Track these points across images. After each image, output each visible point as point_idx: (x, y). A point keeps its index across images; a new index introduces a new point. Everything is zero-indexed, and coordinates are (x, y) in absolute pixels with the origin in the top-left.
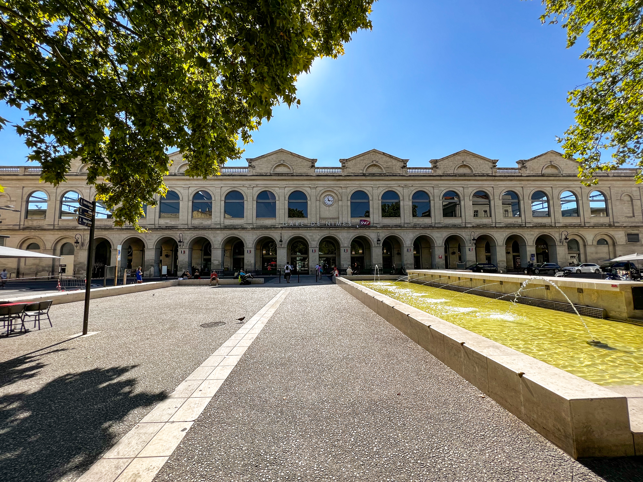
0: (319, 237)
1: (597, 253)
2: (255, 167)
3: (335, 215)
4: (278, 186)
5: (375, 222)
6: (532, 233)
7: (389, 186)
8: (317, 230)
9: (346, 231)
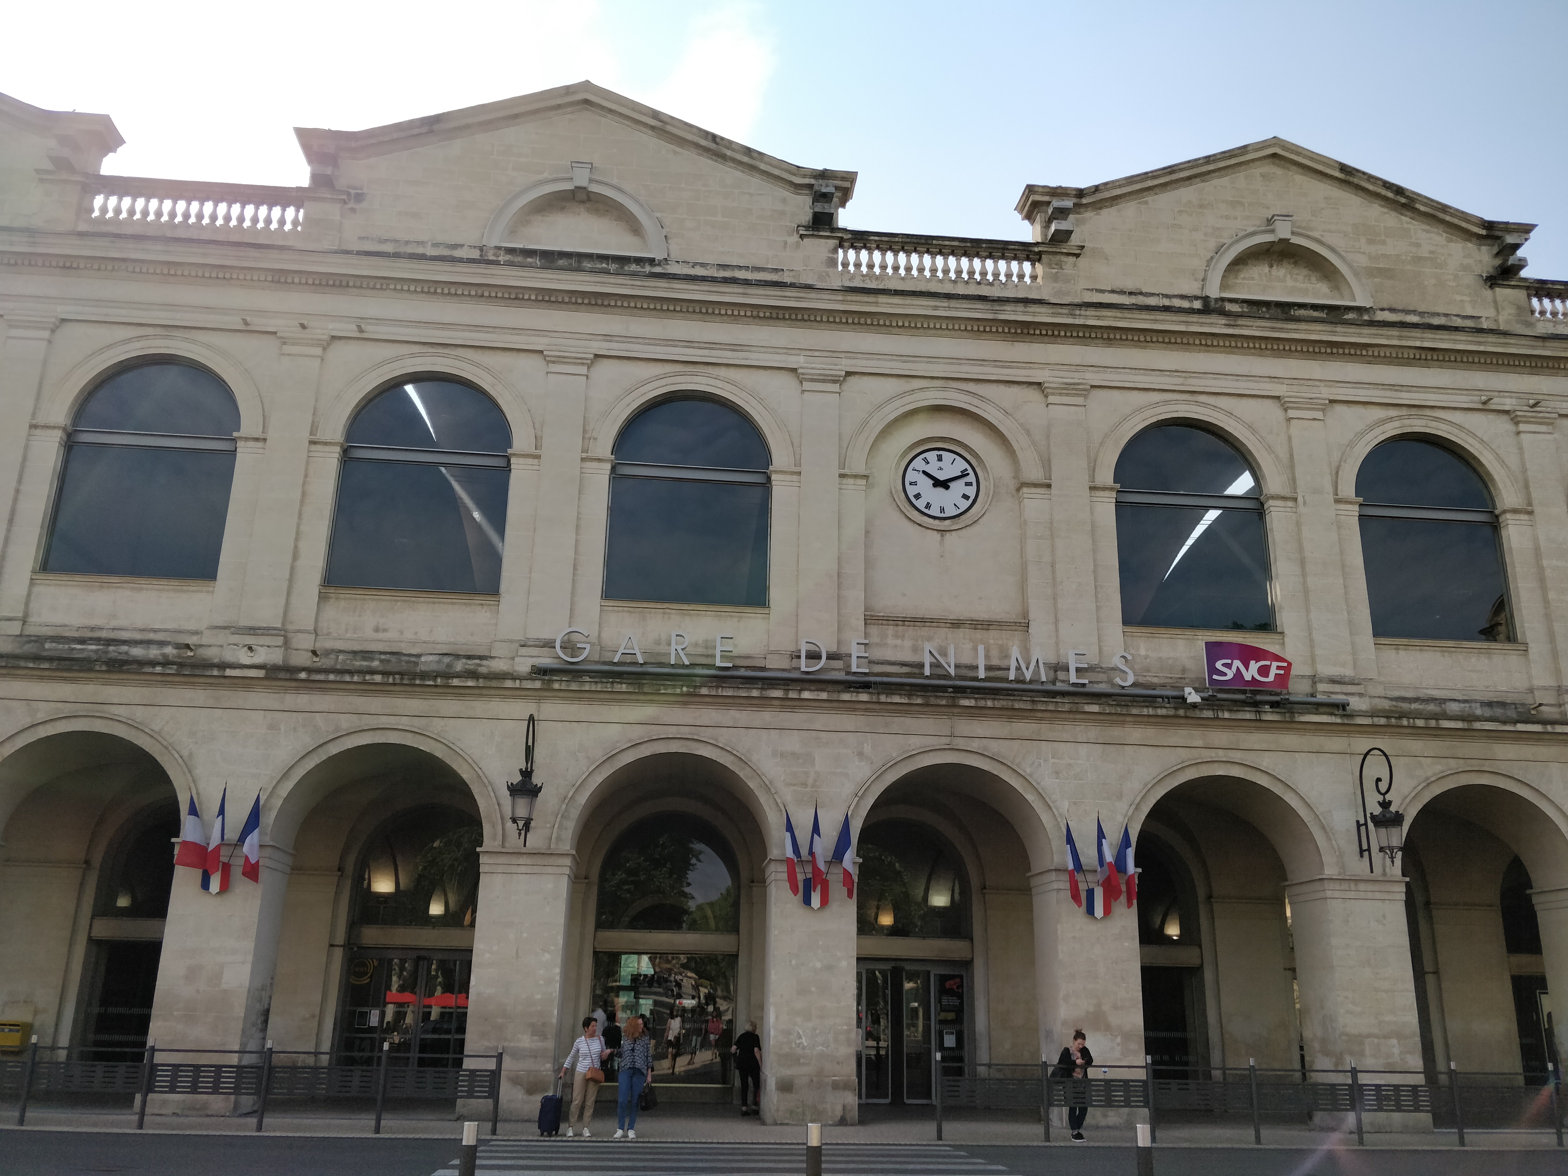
0: (859, 769)
2: (359, 197)
4: (538, 343)
5: (1325, 669)
7: (1406, 398)
8: (850, 707)
9: (1093, 732)
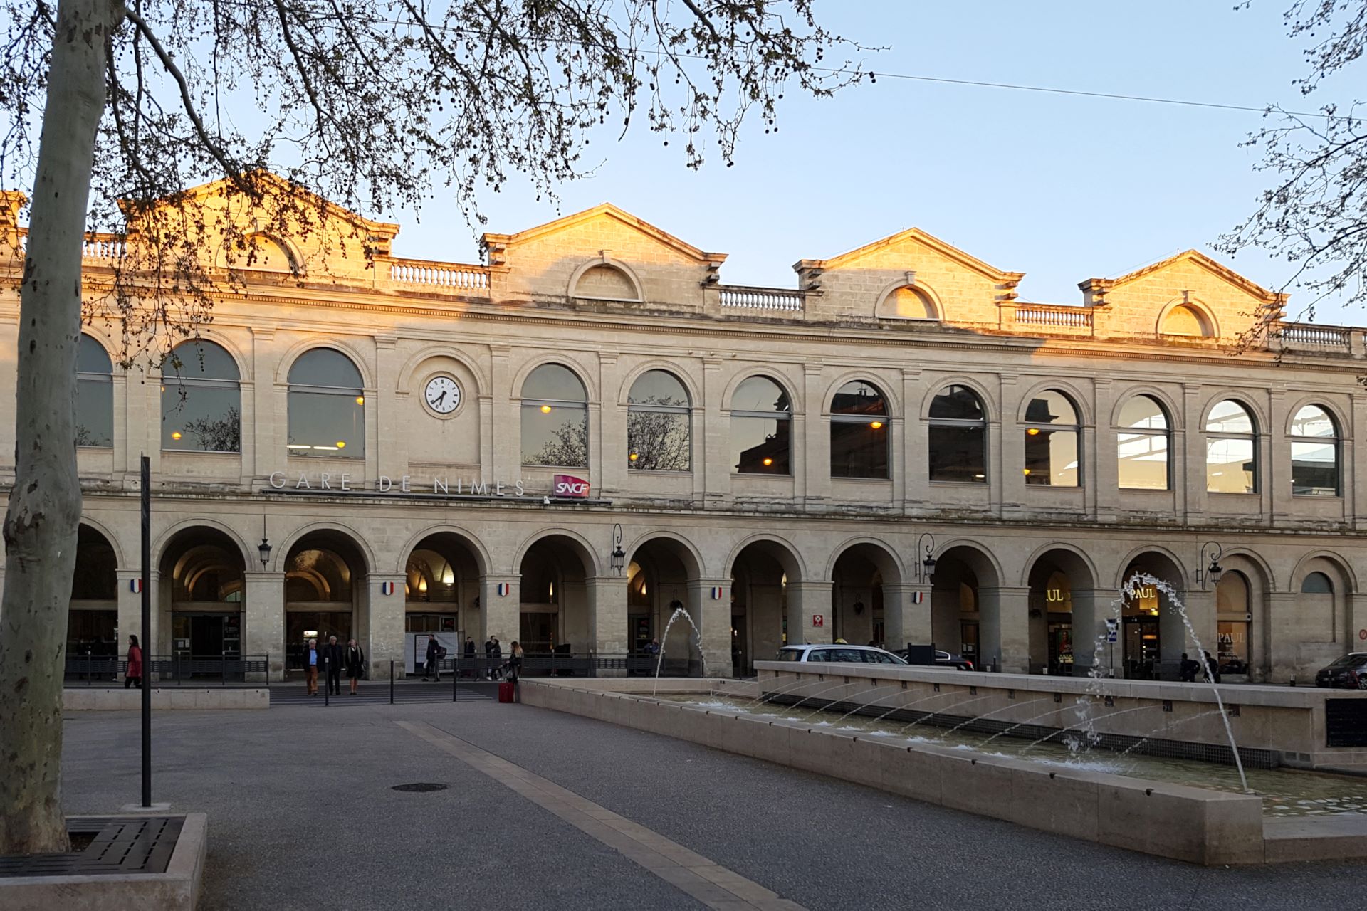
0: (406, 535)
1: (1298, 621)
3: (467, 456)
4: (248, 323)
5: (605, 486)
6: (1114, 544)
7: (655, 351)
8: (403, 507)
9: (506, 516)
